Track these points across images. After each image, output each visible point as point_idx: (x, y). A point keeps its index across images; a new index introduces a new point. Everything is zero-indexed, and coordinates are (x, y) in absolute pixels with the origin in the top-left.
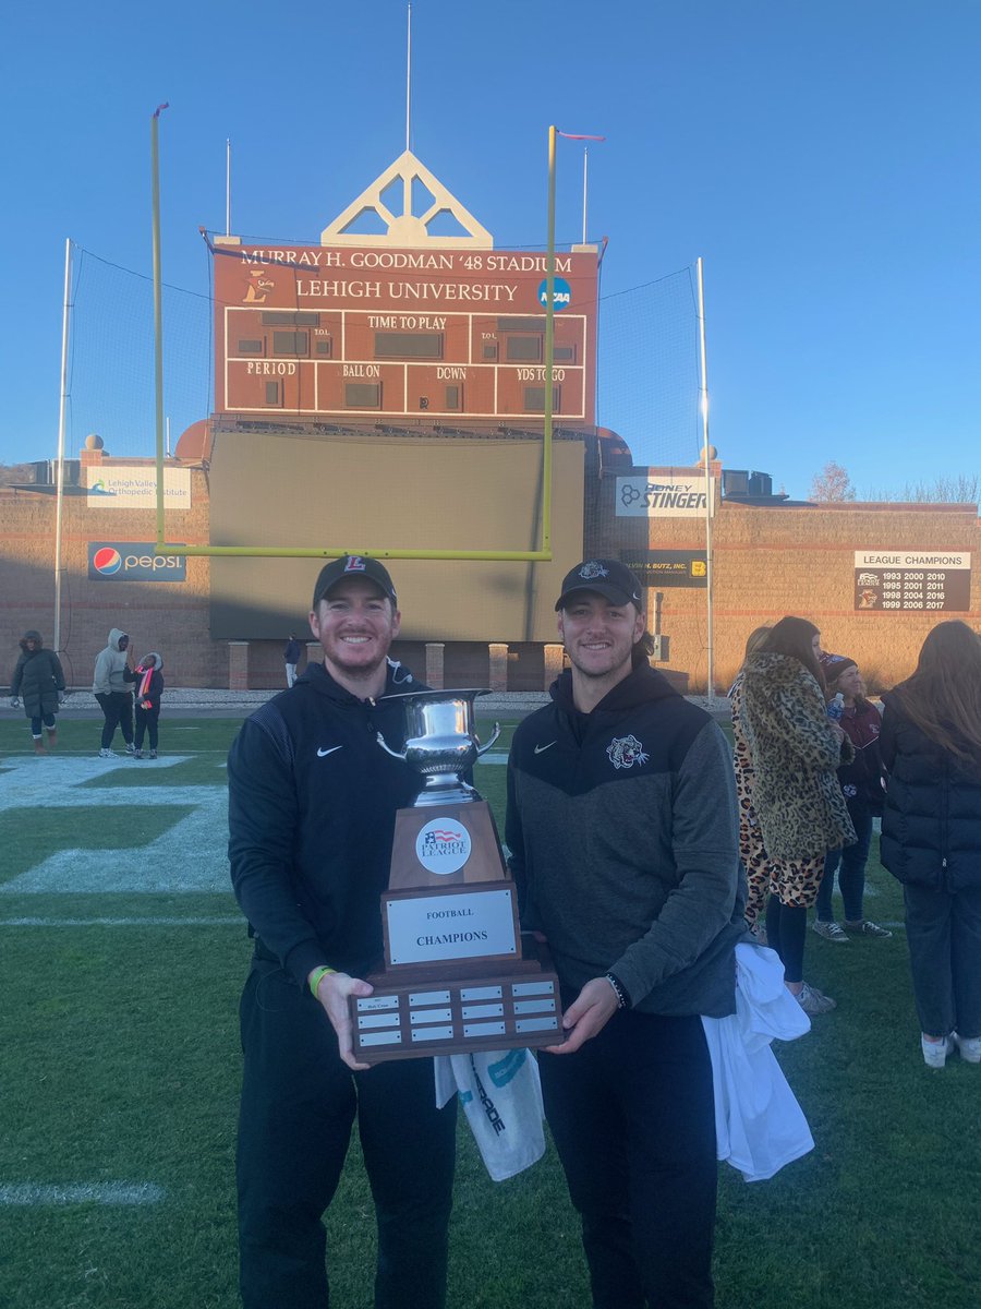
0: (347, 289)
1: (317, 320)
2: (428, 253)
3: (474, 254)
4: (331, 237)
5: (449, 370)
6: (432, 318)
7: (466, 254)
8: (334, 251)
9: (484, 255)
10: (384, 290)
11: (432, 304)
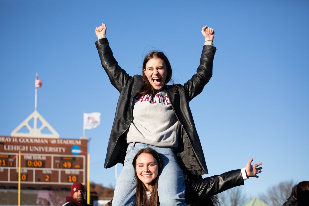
0: (18, 148)
1: (10, 156)
2: (40, 139)
3: (54, 139)
4: (14, 134)
5: (46, 171)
6: (42, 157)
7: (51, 139)
8: (15, 138)
9: (56, 139)
10: (29, 148)
11: (42, 152)
